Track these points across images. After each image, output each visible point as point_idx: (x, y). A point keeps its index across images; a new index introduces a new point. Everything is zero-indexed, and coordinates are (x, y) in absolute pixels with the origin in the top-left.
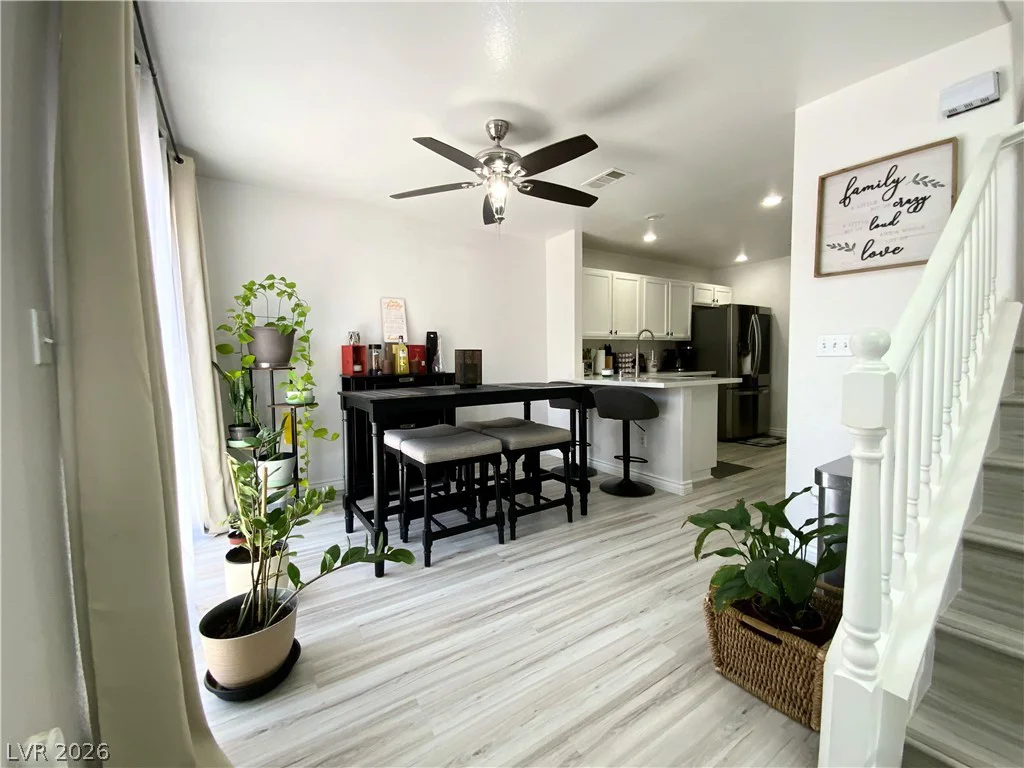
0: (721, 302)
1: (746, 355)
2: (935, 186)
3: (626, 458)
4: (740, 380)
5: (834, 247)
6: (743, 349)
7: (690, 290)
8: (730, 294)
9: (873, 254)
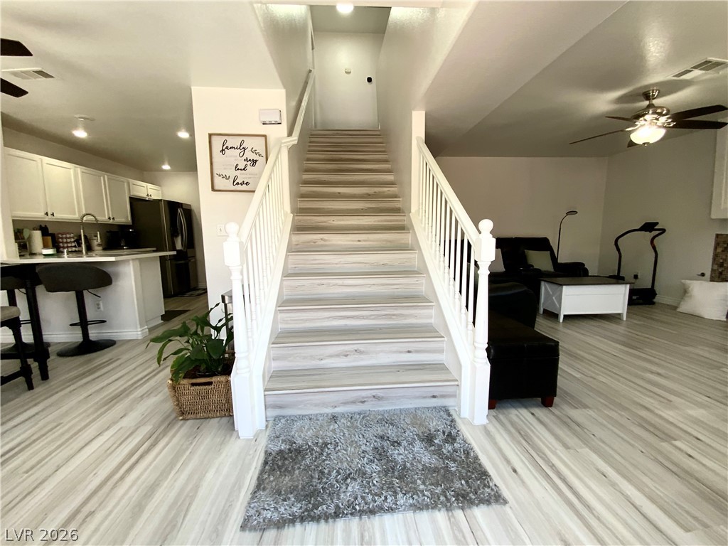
0: (154, 197)
1: (177, 236)
2: (259, 155)
3: (83, 323)
4: (175, 253)
5: (220, 176)
6: (174, 232)
7: (126, 184)
8: (160, 192)
9: (238, 184)
